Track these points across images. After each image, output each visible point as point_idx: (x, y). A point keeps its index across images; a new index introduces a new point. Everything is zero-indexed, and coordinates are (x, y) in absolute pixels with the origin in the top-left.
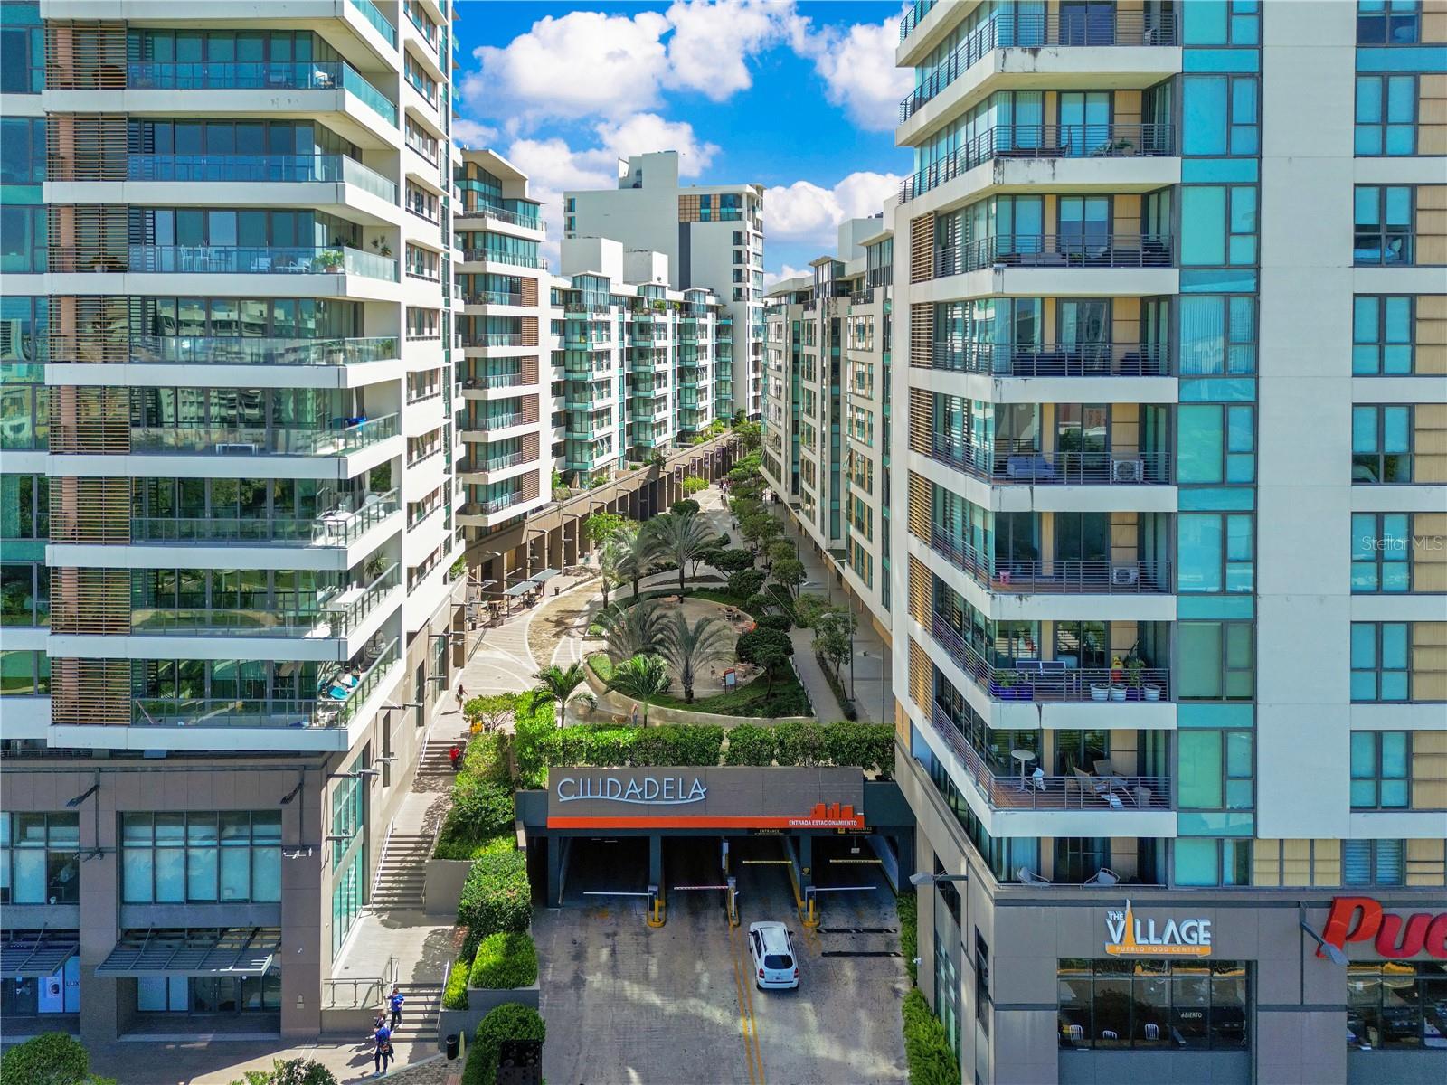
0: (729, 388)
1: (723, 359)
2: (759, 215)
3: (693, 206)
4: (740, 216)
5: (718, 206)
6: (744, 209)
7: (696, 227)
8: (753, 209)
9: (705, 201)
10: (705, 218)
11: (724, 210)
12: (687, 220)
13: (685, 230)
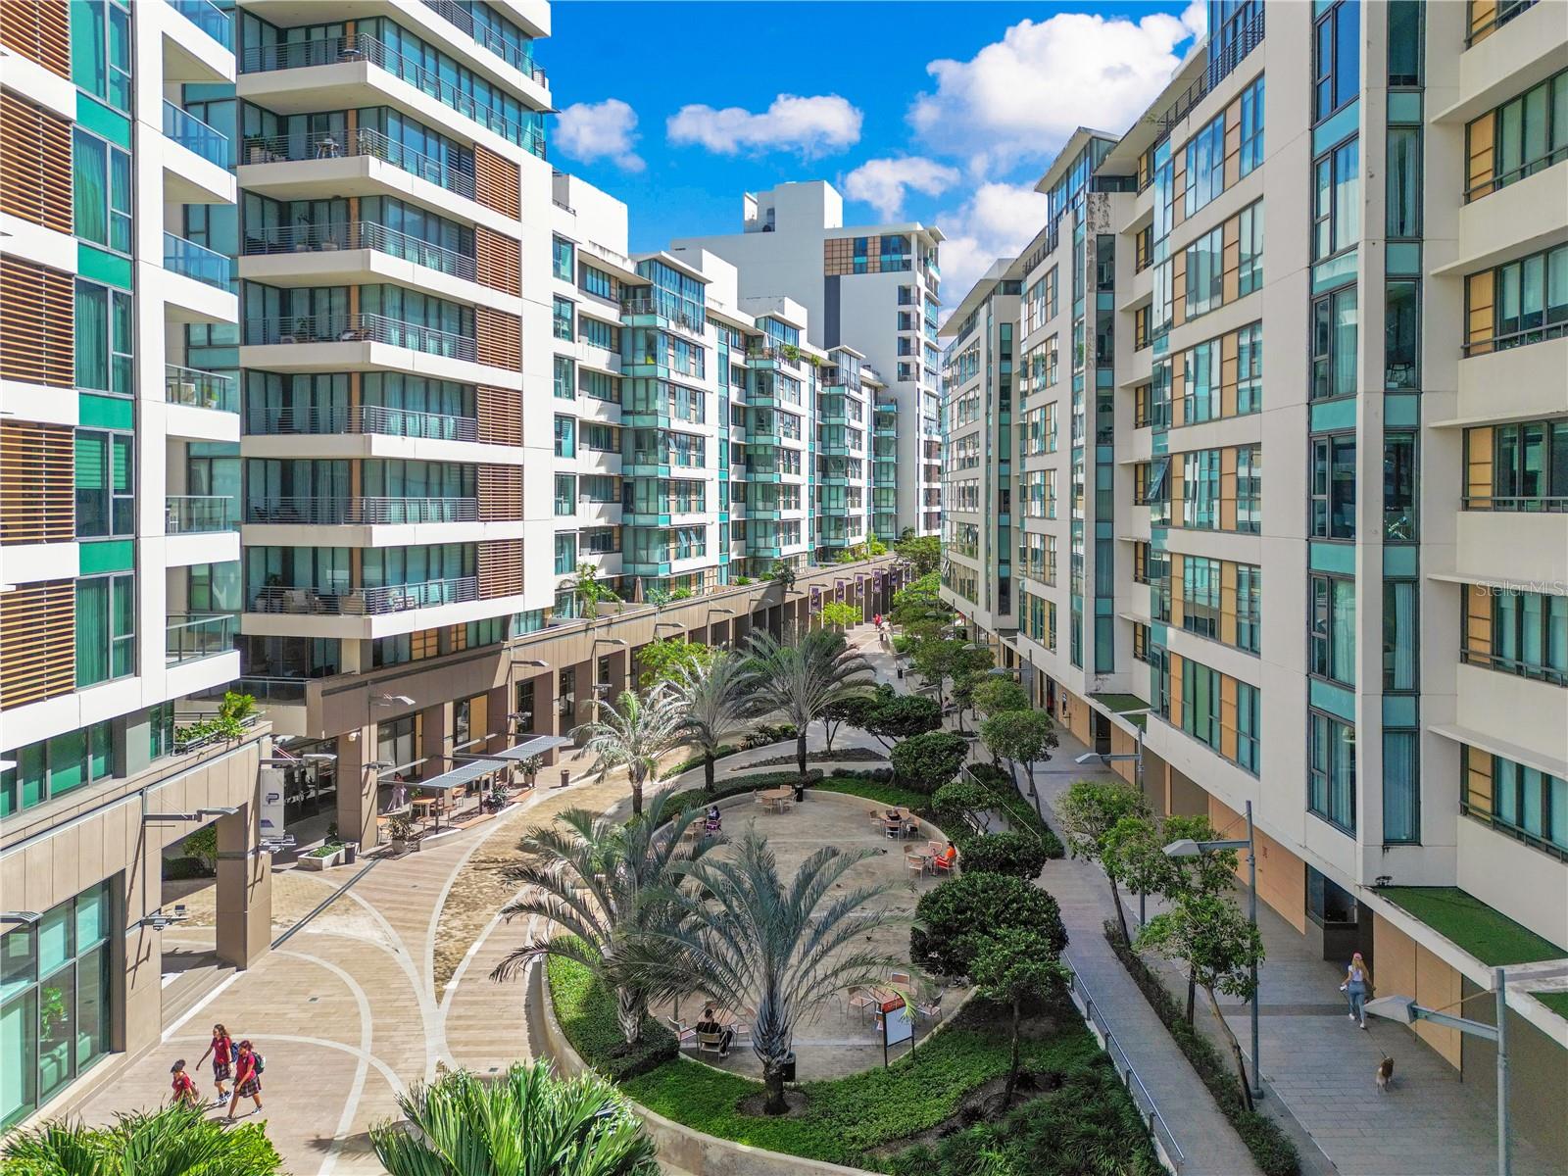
2: (933, 269)
3: (844, 254)
4: (907, 265)
5: (878, 252)
6: (913, 256)
8: (926, 259)
9: (861, 246)
10: (860, 269)
11: (886, 258)
12: (836, 273)
13: (832, 286)
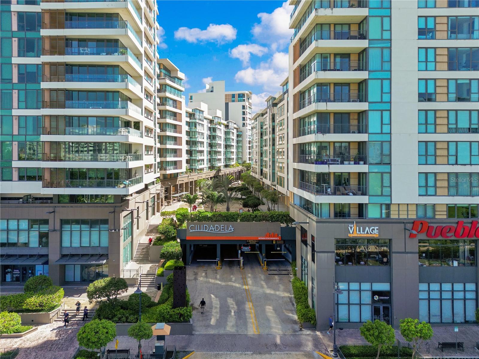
0: (241, 154)
1: (239, 145)
2: (250, 101)
3: (230, 98)
4: (244, 100)
5: (237, 97)
6: (246, 98)
7: (231, 104)
8: (248, 99)
9: (233, 96)
10: (233, 101)
11: (239, 99)
12: (228, 102)
13: (227, 105)
